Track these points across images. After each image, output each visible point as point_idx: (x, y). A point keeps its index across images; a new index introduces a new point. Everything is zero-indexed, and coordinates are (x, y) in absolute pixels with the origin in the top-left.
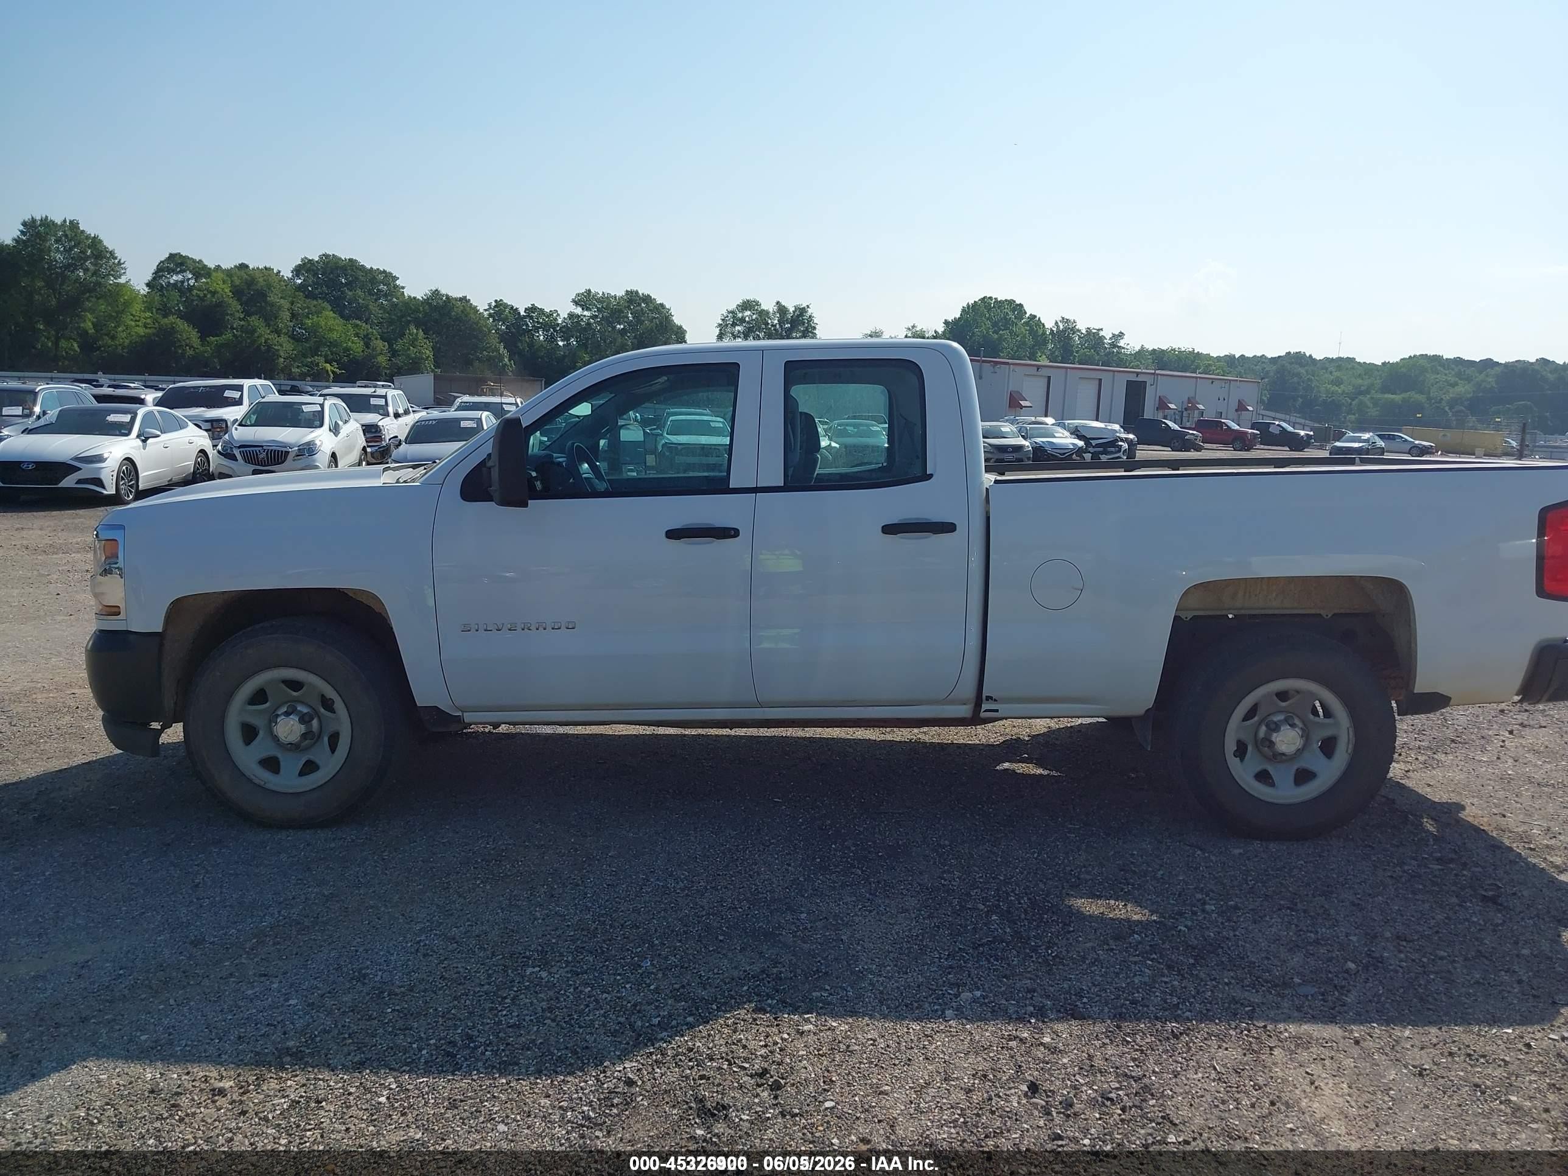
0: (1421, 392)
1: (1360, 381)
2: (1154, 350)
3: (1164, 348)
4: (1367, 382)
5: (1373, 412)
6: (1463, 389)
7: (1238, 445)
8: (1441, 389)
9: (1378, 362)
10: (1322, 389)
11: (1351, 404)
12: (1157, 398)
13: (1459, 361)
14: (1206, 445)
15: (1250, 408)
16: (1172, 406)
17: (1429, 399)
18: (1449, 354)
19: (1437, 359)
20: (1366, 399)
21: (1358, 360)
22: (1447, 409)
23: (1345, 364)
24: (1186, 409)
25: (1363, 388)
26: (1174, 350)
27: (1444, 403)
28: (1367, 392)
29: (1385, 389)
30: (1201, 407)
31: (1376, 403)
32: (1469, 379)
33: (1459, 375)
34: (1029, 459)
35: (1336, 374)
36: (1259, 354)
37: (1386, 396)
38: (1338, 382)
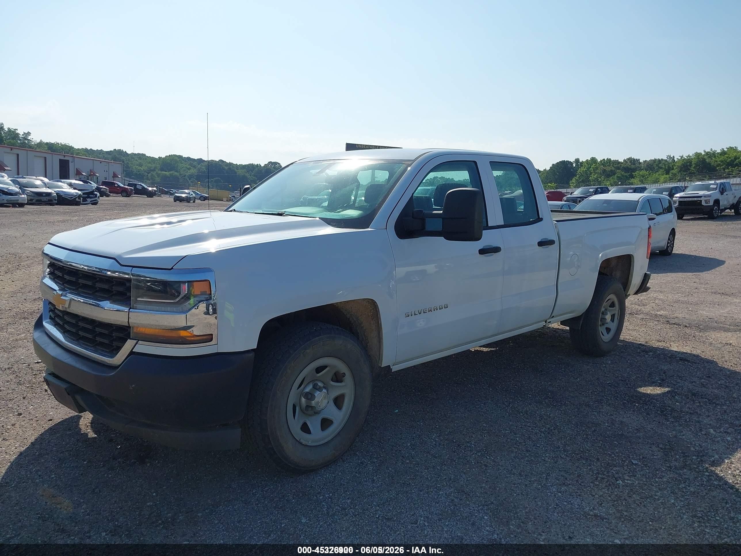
0: (177, 171)
1: (150, 165)
2: (47, 143)
3: (53, 142)
4: (153, 166)
5: (158, 179)
6: (193, 171)
7: (125, 194)
8: (185, 170)
9: (157, 157)
10: (134, 168)
11: (148, 176)
12: (76, 170)
13: (189, 158)
14: (111, 194)
15: (119, 176)
16: (84, 174)
17: (180, 174)
18: (185, 155)
19: (180, 157)
20: (154, 173)
21: (147, 155)
22: (188, 179)
23: (141, 157)
24: (90, 175)
25: (152, 169)
26: (58, 144)
27: (186, 177)
28: (154, 170)
29: (162, 170)
30: (97, 175)
31: (158, 175)
32: (195, 167)
33: (191, 164)
34: (55, 200)
35: (139, 161)
36: (99, 149)
37: (163, 172)
38: (141, 165)
